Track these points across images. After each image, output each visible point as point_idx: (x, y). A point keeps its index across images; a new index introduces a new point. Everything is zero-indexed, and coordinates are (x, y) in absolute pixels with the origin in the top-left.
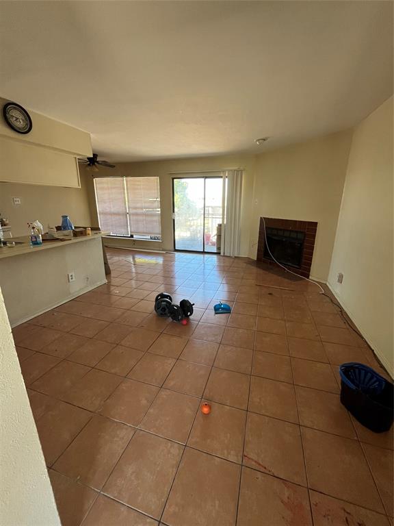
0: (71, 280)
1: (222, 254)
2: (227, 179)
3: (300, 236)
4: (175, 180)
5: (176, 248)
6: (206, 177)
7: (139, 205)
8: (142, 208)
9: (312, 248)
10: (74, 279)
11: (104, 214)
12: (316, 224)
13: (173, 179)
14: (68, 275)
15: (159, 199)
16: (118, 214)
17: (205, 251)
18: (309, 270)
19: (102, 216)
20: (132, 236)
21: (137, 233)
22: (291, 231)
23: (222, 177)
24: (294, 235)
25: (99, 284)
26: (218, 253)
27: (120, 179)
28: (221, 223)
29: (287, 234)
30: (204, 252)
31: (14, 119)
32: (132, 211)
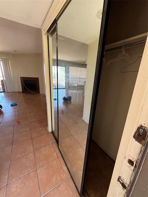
3: (35, 82)
12: (38, 78)
18: (39, 91)
24: (33, 82)
26: (4, 92)
29: (31, 82)
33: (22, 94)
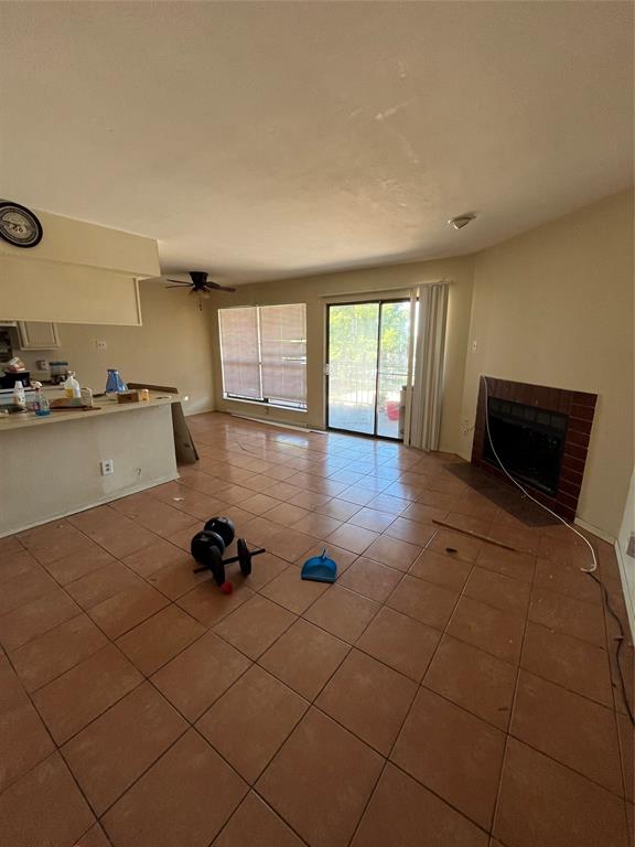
0: (105, 472)
1: (406, 442)
2: (418, 304)
3: (557, 423)
4: (331, 308)
5: (330, 425)
6: (383, 302)
7: (277, 350)
8: (280, 355)
9: (583, 454)
10: (112, 471)
11: (231, 363)
12: (593, 398)
13: (328, 306)
14: (101, 464)
15: (305, 341)
16: (247, 364)
17: (379, 434)
19: (227, 367)
20: (266, 401)
21: (276, 396)
22: (538, 410)
23: (408, 299)
24: (543, 419)
25: (161, 480)
26: (399, 441)
27: (250, 309)
28: (406, 384)
29: (529, 415)
30: (375, 437)
31: (11, 226)
32: (267, 360)
33: (458, 487)
